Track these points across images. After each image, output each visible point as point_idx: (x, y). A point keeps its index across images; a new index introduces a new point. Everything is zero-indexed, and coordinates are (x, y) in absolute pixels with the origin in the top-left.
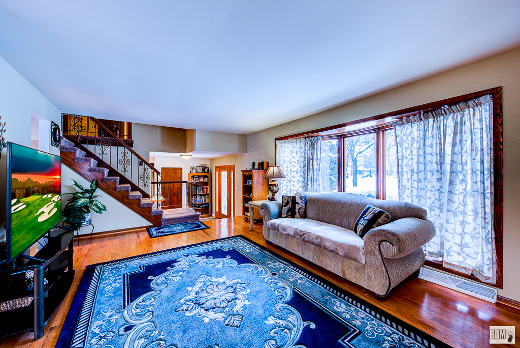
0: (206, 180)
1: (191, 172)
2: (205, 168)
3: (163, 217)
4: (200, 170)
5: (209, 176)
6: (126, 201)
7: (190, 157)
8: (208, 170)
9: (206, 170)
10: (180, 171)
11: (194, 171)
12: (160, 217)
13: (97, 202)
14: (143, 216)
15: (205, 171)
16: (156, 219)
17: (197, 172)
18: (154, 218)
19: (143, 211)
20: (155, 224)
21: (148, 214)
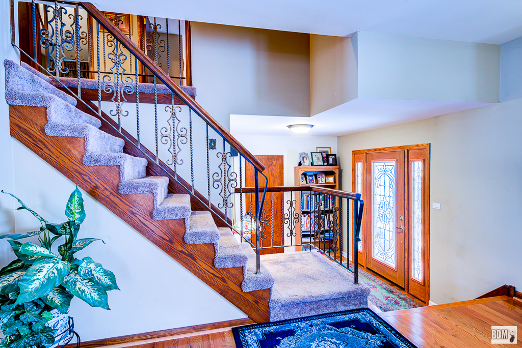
0: (331, 179)
1: (300, 164)
2: (328, 156)
3: (274, 296)
4: (318, 160)
5: (337, 172)
6: (180, 248)
7: (309, 129)
8: (335, 160)
9: (331, 160)
10: (279, 162)
11: (307, 163)
12: (265, 295)
13: (92, 266)
14: (224, 293)
15: (328, 161)
16: (257, 302)
17: (312, 164)
18: (250, 298)
19: (223, 280)
20: (254, 315)
21: (235, 288)
